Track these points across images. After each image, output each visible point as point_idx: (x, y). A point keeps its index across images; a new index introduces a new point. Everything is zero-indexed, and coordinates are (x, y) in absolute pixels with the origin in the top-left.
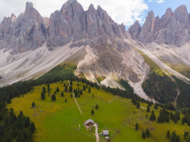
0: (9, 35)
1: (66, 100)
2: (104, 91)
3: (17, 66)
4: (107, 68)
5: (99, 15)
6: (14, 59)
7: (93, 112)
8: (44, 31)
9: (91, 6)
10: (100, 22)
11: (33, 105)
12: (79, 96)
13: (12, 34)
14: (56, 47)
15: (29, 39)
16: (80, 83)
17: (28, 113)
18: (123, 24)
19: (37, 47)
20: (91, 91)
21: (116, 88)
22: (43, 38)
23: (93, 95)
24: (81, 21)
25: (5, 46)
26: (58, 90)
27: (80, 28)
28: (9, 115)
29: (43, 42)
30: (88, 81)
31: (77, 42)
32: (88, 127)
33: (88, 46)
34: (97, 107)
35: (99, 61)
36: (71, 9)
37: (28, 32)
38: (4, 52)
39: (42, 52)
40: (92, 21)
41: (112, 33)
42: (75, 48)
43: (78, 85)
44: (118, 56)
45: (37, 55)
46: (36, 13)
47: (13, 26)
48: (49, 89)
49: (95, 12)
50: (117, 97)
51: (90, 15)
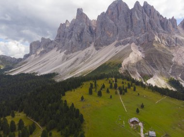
0: (63, 38)
1: (111, 97)
2: (150, 90)
3: (70, 64)
4: (154, 66)
5: (145, 11)
6: (68, 59)
7: (138, 111)
8: (92, 32)
9: (137, 4)
10: (147, 19)
11: (82, 98)
12: (124, 94)
13: (66, 38)
14: (102, 46)
15: (79, 41)
16: (124, 81)
17: (78, 105)
18: (173, 17)
19: (86, 47)
20: (137, 90)
21: (164, 87)
22: (91, 39)
23: (139, 94)
24: (126, 20)
25: (61, 48)
26: (103, 86)
27: (125, 27)
28: (64, 105)
29: (91, 43)
30: (133, 79)
31: (122, 40)
32: (132, 125)
33: (133, 44)
34: (142, 106)
35: (145, 59)
36: (116, 9)
37: (79, 34)
38: (60, 52)
39: (90, 52)
40: (138, 18)
41: (160, 29)
42: (120, 46)
43: (123, 83)
44: (167, 53)
45: (86, 54)
46: (85, 17)
47: (67, 30)
48: (96, 85)
49: (141, 9)
50: (165, 97)
51: (136, 13)
